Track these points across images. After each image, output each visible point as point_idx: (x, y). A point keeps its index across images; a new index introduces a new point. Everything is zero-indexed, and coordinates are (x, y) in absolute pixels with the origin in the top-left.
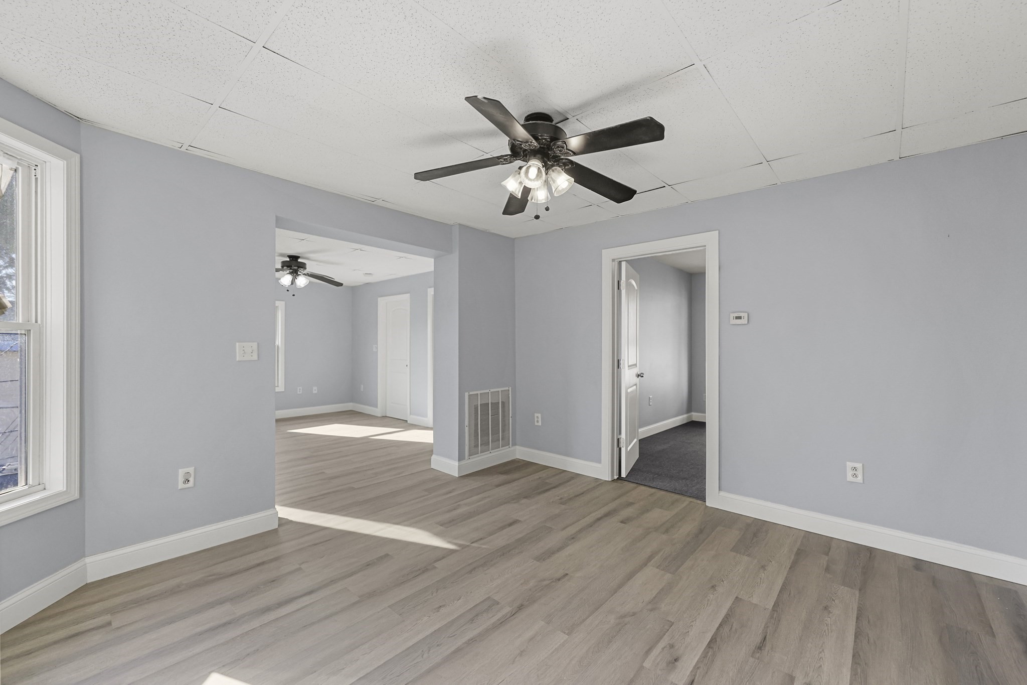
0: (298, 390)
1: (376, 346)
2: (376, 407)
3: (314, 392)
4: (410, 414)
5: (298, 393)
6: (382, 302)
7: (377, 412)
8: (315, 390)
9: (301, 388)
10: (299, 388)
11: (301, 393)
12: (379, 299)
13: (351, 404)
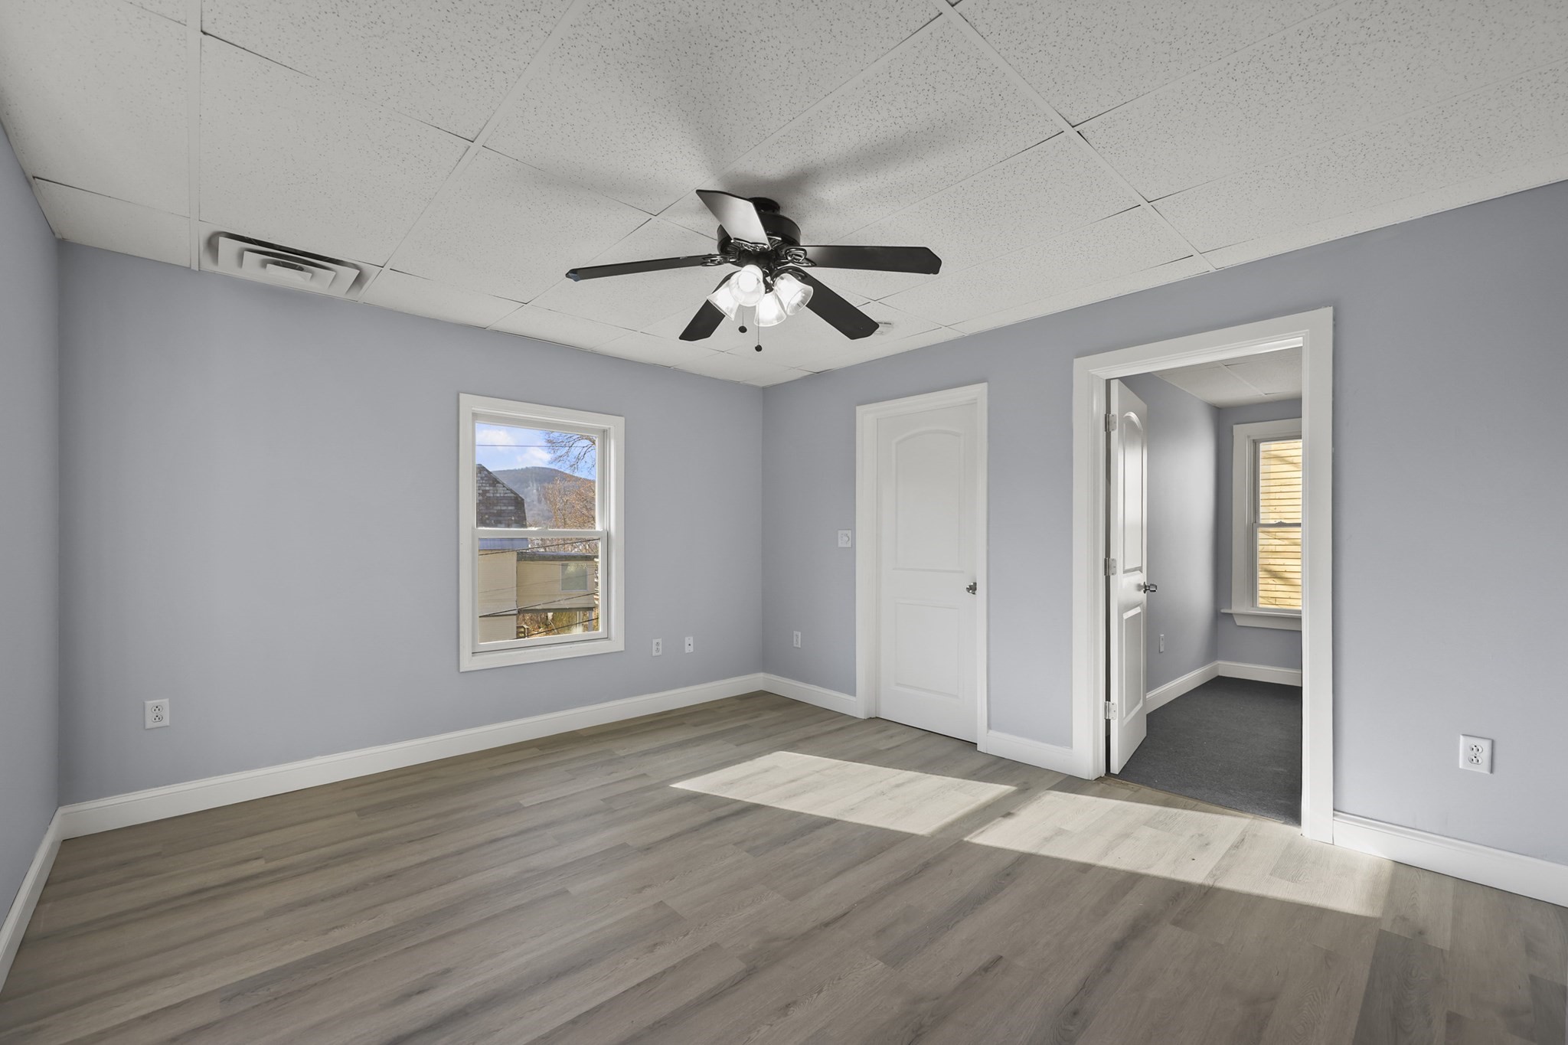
0: (654, 647)
1: (849, 533)
2: (854, 694)
3: (689, 649)
4: (989, 727)
5: (654, 653)
6: (867, 417)
7: (855, 706)
8: (689, 645)
9: (660, 640)
10: (657, 641)
11: (660, 653)
12: (860, 410)
13: (761, 675)
